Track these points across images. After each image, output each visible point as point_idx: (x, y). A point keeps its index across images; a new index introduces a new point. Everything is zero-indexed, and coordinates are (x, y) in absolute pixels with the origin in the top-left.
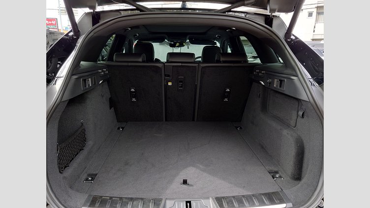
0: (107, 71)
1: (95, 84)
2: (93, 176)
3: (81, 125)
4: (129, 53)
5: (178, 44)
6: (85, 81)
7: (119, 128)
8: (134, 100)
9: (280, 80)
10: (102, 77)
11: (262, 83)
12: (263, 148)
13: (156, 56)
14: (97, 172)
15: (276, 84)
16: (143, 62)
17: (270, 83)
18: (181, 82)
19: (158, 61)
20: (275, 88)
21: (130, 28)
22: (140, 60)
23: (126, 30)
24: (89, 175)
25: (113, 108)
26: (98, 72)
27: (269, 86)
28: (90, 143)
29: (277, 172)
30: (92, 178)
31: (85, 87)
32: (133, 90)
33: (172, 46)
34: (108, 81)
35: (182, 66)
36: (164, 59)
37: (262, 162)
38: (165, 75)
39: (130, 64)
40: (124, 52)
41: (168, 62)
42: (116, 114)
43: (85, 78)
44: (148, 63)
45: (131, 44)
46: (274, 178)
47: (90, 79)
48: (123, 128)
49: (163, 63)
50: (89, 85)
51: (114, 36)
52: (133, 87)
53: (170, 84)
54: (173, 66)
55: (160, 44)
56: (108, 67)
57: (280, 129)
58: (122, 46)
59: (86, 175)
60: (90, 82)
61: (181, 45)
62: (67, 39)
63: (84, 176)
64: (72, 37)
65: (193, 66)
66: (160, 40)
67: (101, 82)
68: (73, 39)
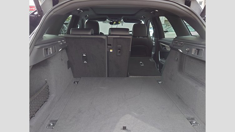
0: (65, 41)
1: (55, 51)
2: (54, 122)
3: (45, 82)
4: (82, 29)
5: (115, 23)
6: (47, 49)
7: (75, 82)
8: (85, 62)
9: (197, 49)
10: (61, 46)
11: (180, 50)
12: (180, 99)
13: (101, 31)
14: (57, 119)
15: (193, 52)
16: (92, 35)
17: (188, 51)
18: (120, 49)
19: (102, 34)
20: (192, 55)
21: (82, 10)
22: (90, 33)
23: (79, 12)
24: (51, 121)
25: (70, 68)
26: (58, 43)
27: (187, 53)
28: (52, 96)
29: (193, 119)
30: (53, 124)
31: (47, 54)
32: (85, 55)
33: (111, 24)
34: (66, 48)
35: (120, 38)
36: (106, 33)
37: (181, 110)
38: (108, 45)
39: (82, 36)
40: (78, 28)
41: (110, 35)
42: (73, 72)
43: (46, 48)
44: (95, 36)
45: (83, 22)
46: (192, 124)
47: (51, 48)
48: (77, 82)
49: (106, 35)
50: (50, 53)
51: (71, 16)
52: (84, 53)
53: (111, 51)
54: (114, 38)
55: (103, 23)
56: (66, 38)
57: (196, 86)
58: (77, 24)
59: (49, 121)
60: (51, 50)
61: (117, 23)
62: (33, 17)
63: (47, 123)
64: (37, 15)
65: (128, 38)
66: (104, 20)
67: (60, 50)
68: (38, 17)
